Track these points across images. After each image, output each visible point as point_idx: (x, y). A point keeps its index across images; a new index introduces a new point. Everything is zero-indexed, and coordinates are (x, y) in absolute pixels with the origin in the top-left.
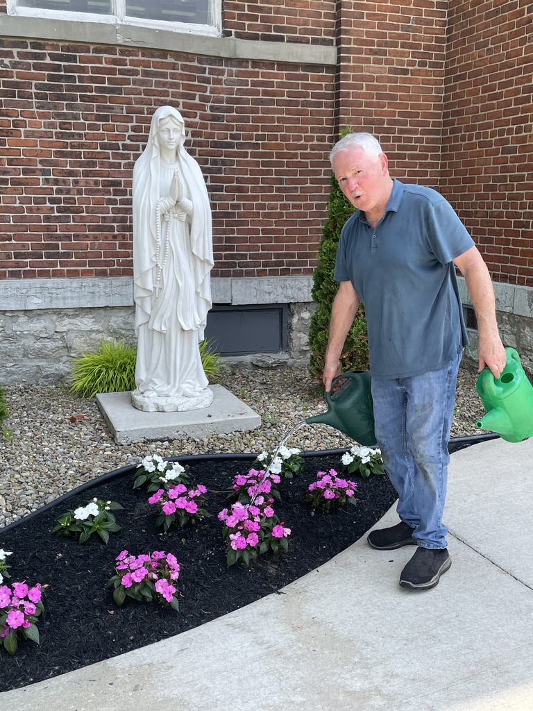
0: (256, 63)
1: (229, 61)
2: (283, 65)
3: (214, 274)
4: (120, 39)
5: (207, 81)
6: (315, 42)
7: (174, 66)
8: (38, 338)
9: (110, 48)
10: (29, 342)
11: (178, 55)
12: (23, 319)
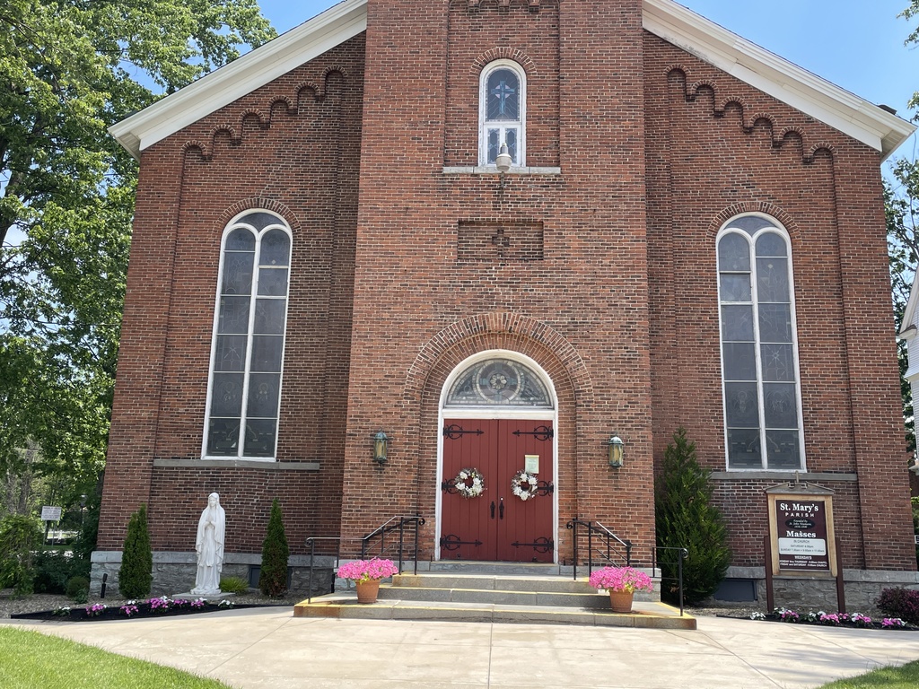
0: (288, 471)
1: (277, 470)
2: (298, 471)
3: (225, 551)
4: (236, 465)
5: (268, 478)
6: (312, 461)
7: (256, 473)
8: (189, 575)
9: (233, 469)
10: (186, 576)
11: (257, 469)
12: (185, 567)
